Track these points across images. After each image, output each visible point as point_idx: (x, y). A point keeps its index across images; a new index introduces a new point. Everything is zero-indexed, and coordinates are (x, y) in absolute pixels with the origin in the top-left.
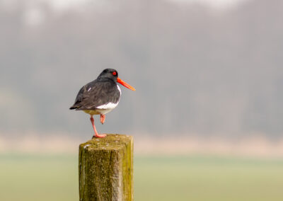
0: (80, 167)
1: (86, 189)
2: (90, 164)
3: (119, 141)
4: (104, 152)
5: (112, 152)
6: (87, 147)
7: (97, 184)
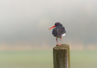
0: (54, 55)
1: (56, 62)
2: (57, 54)
3: (66, 46)
4: (62, 50)
5: (65, 50)
6: (56, 49)
7: (60, 60)
